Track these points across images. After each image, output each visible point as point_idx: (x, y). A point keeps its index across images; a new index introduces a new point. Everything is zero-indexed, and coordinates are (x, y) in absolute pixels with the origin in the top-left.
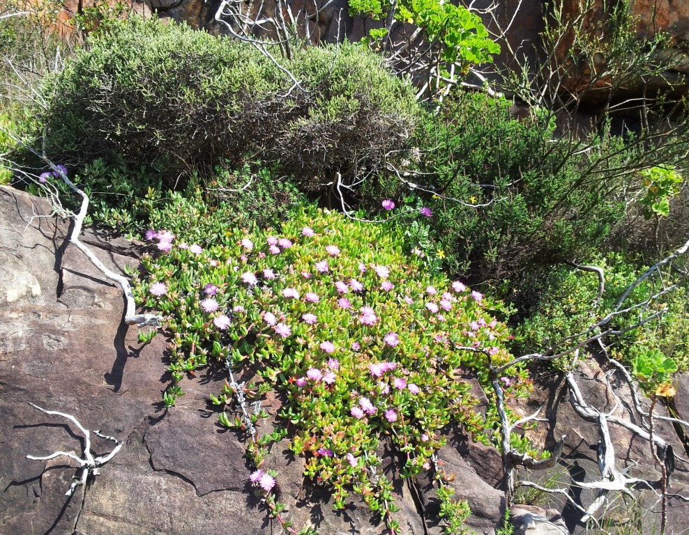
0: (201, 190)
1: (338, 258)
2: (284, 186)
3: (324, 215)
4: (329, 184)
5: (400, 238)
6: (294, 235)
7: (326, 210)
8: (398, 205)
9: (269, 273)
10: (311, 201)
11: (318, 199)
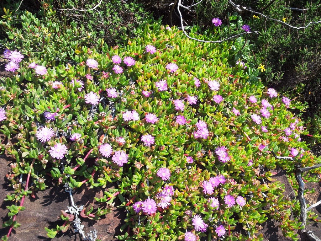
0: (53, 10)
1: (176, 75)
2: (130, 6)
3: (166, 32)
4: (171, 4)
5: (226, 50)
6: (139, 52)
7: (168, 28)
8: (226, 23)
9: (112, 93)
10: (156, 18)
11: (162, 17)
